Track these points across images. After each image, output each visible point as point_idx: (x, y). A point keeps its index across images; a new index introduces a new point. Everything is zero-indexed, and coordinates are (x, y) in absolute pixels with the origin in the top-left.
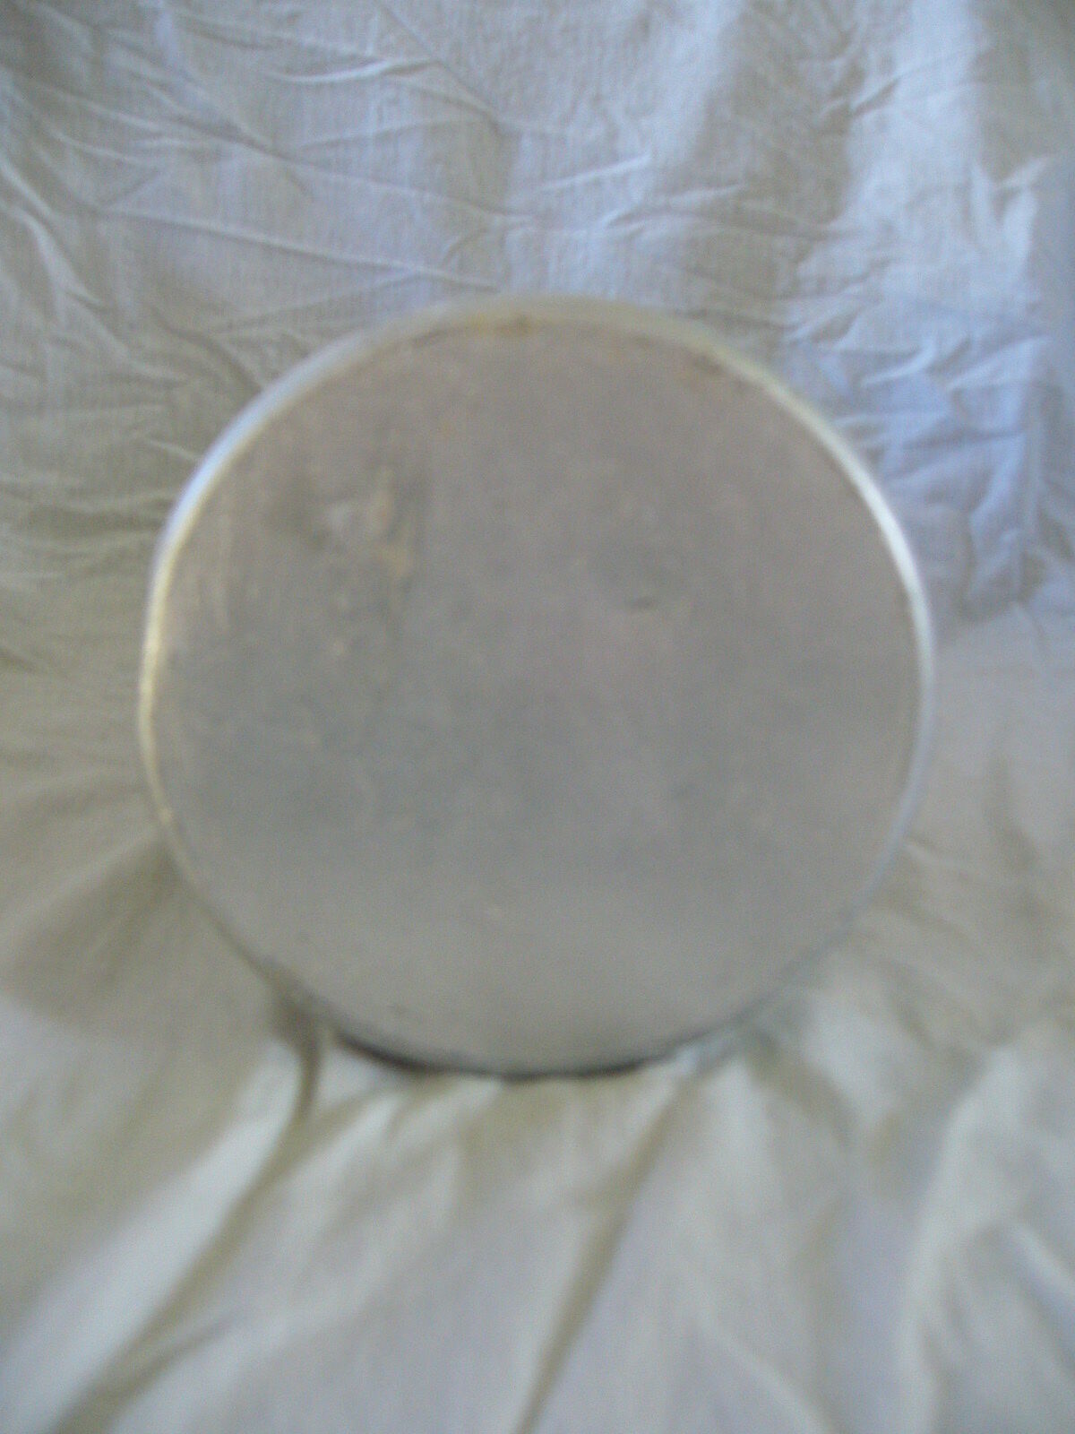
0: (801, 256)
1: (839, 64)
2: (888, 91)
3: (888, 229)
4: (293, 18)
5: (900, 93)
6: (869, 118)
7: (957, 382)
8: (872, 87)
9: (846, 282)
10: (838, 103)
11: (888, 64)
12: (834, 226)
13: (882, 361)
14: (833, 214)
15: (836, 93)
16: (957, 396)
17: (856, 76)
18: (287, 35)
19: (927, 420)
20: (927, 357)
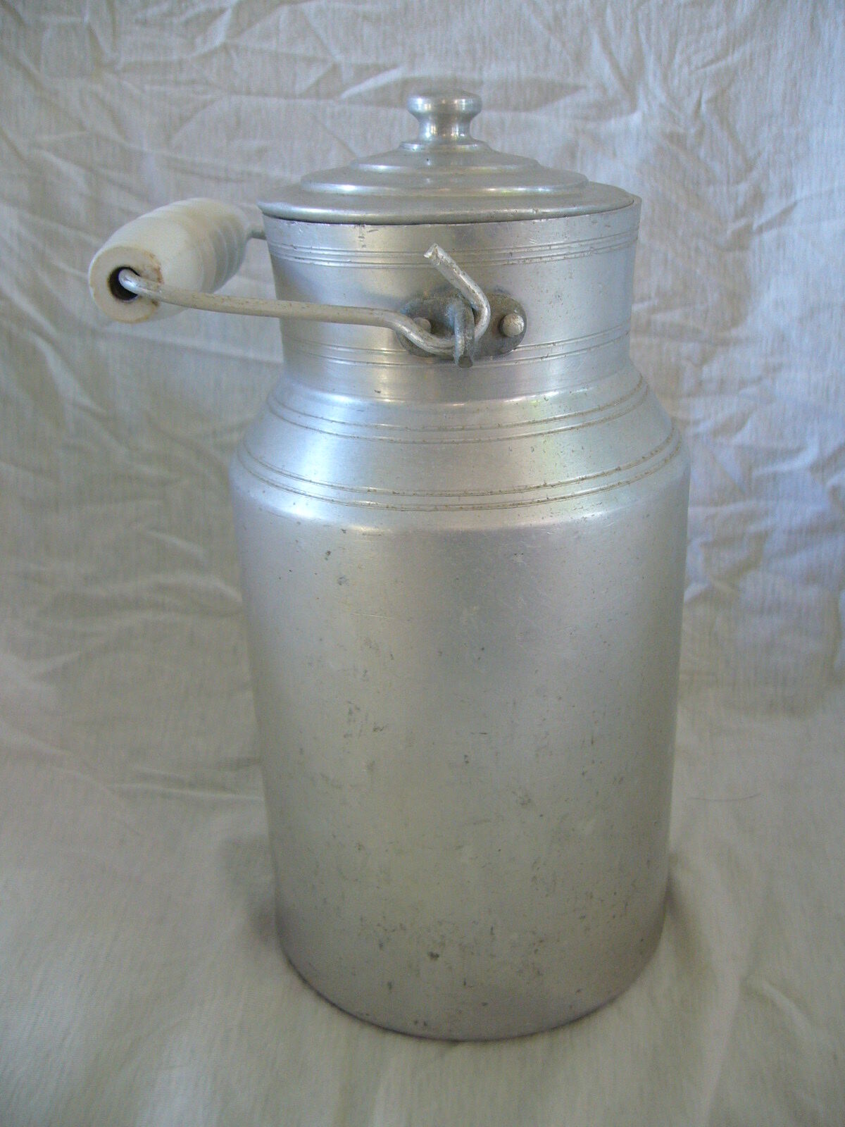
0: (705, 359)
1: (743, 188)
2: (787, 212)
3: (782, 338)
4: (261, 152)
5: (798, 215)
6: (768, 236)
7: (833, 481)
8: (773, 207)
9: (743, 384)
10: (742, 223)
11: (787, 188)
12: (734, 333)
13: (773, 455)
14: (736, 321)
15: (739, 214)
16: (835, 490)
17: (758, 198)
18: (256, 169)
19: (809, 510)
20: (810, 455)
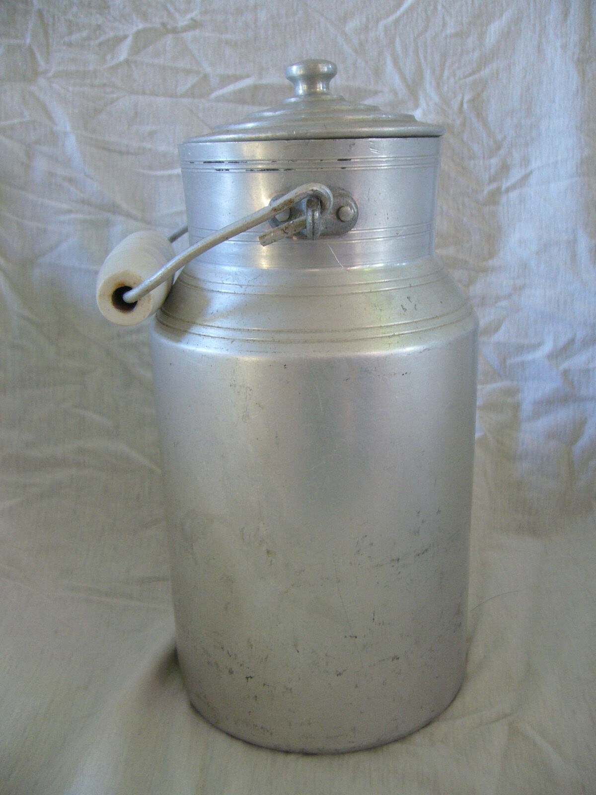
0: (471, 282)
1: (494, 161)
2: (526, 178)
3: (525, 266)
4: (152, 134)
5: (533, 180)
6: (513, 195)
7: (565, 365)
8: (516, 175)
9: (498, 299)
10: (494, 186)
11: (525, 161)
12: (490, 263)
13: (521, 349)
14: (491, 255)
15: (492, 180)
16: (566, 373)
17: (505, 168)
18: (148, 145)
19: (548, 386)
20: (548, 347)
